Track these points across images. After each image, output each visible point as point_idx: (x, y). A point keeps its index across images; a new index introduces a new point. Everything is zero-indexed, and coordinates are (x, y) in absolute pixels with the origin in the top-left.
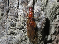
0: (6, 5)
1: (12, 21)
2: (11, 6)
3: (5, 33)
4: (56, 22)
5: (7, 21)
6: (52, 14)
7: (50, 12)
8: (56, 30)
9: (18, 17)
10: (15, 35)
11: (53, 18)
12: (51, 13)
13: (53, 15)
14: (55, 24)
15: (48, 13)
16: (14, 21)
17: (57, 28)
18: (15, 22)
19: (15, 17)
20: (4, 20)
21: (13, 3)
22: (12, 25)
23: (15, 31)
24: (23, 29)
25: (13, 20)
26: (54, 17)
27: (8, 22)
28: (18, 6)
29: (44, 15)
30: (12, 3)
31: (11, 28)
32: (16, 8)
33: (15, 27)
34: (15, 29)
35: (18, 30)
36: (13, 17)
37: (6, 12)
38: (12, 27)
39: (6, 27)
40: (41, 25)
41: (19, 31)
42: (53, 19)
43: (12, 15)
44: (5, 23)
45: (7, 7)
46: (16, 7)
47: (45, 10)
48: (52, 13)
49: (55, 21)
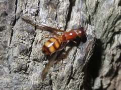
0: (11, 8)
1: (24, 42)
2: (22, 11)
3: (6, 69)
4: (113, 50)
5: (10, 44)
6: (105, 32)
7: (102, 27)
8: (113, 66)
9: (36, 33)
10: (28, 74)
11: (108, 41)
12: (104, 30)
13: (109, 33)
14: (112, 53)
15: (98, 29)
16: (27, 43)
17: (114, 63)
18: (30, 46)
19: (31, 33)
20: (5, 42)
21: (28, 5)
22: (23, 51)
23: (29, 65)
24: (44, 61)
25: (25, 40)
26: (109, 39)
27: (14, 45)
28: (38, 12)
29: (91, 32)
30: (26, 4)
31: (21, 57)
32: (32, 15)
33: (29, 56)
34: (28, 60)
35: (36, 62)
36: (26, 34)
37: (10, 24)
38: (23, 57)
39: (7, 57)
40: (84, 54)
41: (36, 64)
42: (108, 43)
43: (23, 31)
44: (5, 47)
45: (13, 12)
46: (32, 12)
47: (92, 22)
48: (107, 29)
49: (111, 47)
